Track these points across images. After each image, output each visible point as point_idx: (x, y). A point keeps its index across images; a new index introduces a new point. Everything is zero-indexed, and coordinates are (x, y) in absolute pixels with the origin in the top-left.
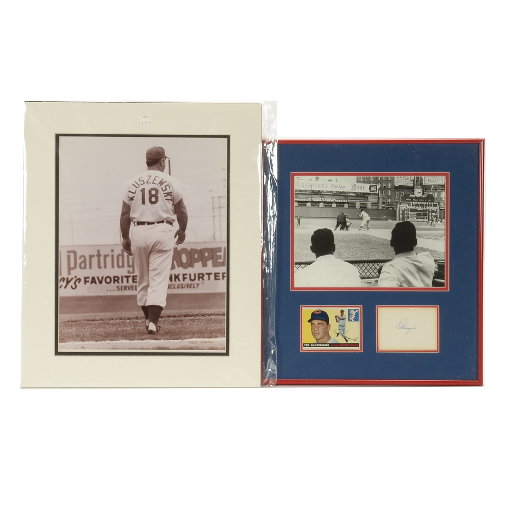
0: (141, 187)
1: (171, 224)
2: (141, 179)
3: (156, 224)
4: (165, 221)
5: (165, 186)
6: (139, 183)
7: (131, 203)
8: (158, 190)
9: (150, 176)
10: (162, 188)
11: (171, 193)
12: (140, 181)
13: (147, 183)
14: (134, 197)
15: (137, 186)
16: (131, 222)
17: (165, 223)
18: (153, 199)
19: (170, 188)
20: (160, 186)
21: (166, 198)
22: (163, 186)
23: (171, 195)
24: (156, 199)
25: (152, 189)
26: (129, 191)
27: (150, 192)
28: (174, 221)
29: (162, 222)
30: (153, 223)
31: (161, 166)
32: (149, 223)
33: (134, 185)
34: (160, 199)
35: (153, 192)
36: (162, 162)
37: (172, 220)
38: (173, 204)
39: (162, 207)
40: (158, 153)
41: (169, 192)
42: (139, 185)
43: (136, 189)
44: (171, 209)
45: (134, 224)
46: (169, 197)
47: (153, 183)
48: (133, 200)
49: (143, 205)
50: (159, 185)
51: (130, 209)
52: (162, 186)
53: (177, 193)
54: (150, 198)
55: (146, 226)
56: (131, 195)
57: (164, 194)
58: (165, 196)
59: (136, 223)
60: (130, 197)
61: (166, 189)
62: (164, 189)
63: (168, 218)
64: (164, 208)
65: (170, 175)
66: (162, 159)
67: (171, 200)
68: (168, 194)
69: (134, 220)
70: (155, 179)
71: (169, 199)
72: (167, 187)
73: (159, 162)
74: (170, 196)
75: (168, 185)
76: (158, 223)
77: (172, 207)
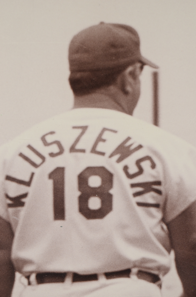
0: (51, 164)
1: (155, 279)
2: (49, 139)
3: (103, 280)
4: (135, 270)
5: (138, 163)
6: (45, 151)
7: (16, 214)
8: (111, 176)
9: (84, 129)
10: (126, 168)
11: (159, 183)
12: (46, 144)
13: (73, 149)
14: (25, 195)
15: (38, 160)
16: (18, 275)
17: (134, 277)
18: (95, 203)
19: (153, 166)
20: (119, 160)
21: (139, 199)
22: (131, 161)
23: (159, 192)
24: (103, 202)
25: (91, 170)
26: (8, 178)
27: (82, 179)
28: (166, 270)
29: (126, 273)
30: (93, 277)
31: (126, 93)
32: (78, 278)
33: (26, 159)
34: (117, 202)
35: (95, 181)
36: (130, 79)
37: (159, 268)
38: (163, 220)
39: (123, 227)
40: (113, 45)
41: (151, 180)
42: (43, 158)
43: (32, 169)
44: (157, 236)
45: (25, 281)
46: (149, 198)
47: (94, 150)
48: (22, 204)
49: (59, 222)
50: (117, 157)
51: (12, 235)
52: (125, 162)
53: (181, 184)
54: (83, 200)
55: (68, 284)
56: (15, 190)
57: (133, 186)
58: (136, 194)
59: (33, 278)
60: (12, 194)
61: (141, 171)
62: (133, 169)
63: (144, 261)
64: (132, 232)
65: (156, 122)
66: (130, 69)
67: (157, 206)
68: (148, 187)
69: (28, 268)
70: (100, 139)
71: (151, 201)
72: (146, 165)
73: (119, 80)
74: (152, 193)
75: (148, 158)
76: (109, 275)
77: (158, 230)
